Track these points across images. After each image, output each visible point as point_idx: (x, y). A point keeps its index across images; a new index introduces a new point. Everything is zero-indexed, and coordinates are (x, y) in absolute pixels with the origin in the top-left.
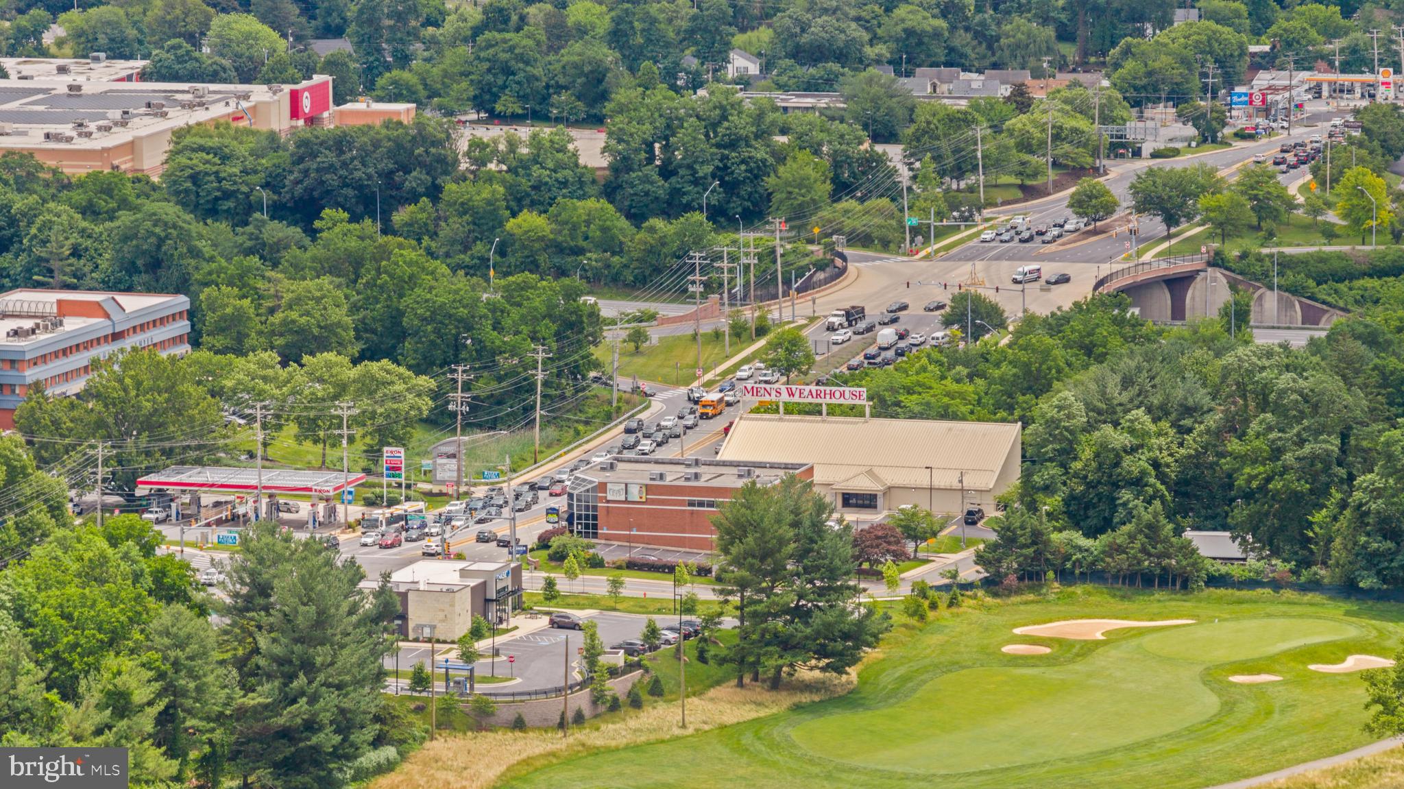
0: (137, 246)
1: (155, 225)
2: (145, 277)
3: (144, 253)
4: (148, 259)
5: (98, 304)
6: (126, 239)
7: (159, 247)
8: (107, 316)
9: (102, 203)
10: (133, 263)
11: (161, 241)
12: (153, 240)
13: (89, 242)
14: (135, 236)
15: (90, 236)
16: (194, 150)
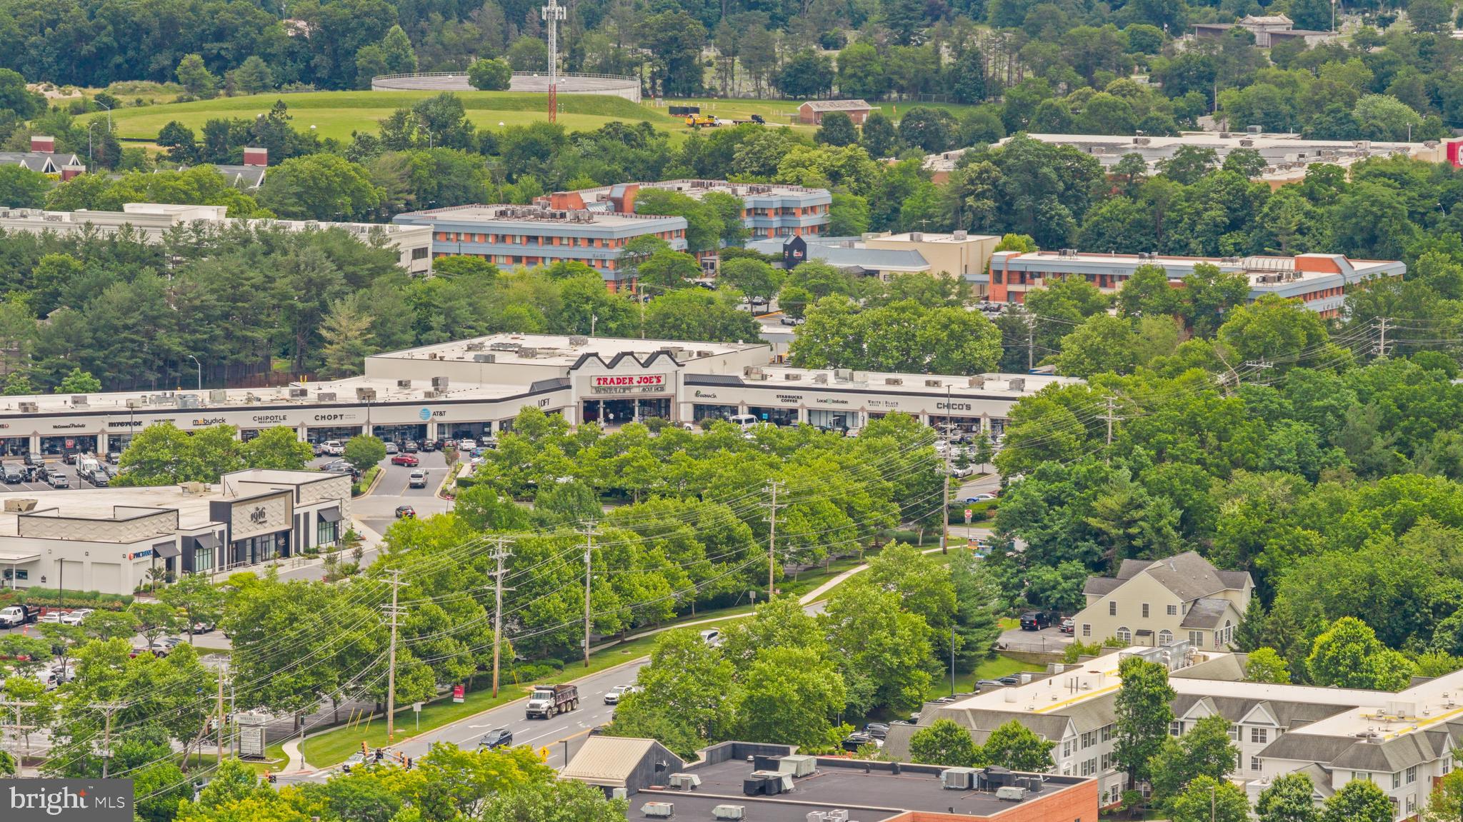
0: (1357, 224)
1: (1372, 205)
2: (1362, 251)
3: (1362, 230)
4: (1365, 235)
5: (1331, 260)
6: (1345, 217)
7: (1375, 224)
8: (1339, 271)
9: (1321, 191)
10: (1352, 238)
11: (1378, 219)
12: (1370, 218)
13: (1312, 223)
14: (1355, 215)
15: (1312, 218)
16: (1376, 176)
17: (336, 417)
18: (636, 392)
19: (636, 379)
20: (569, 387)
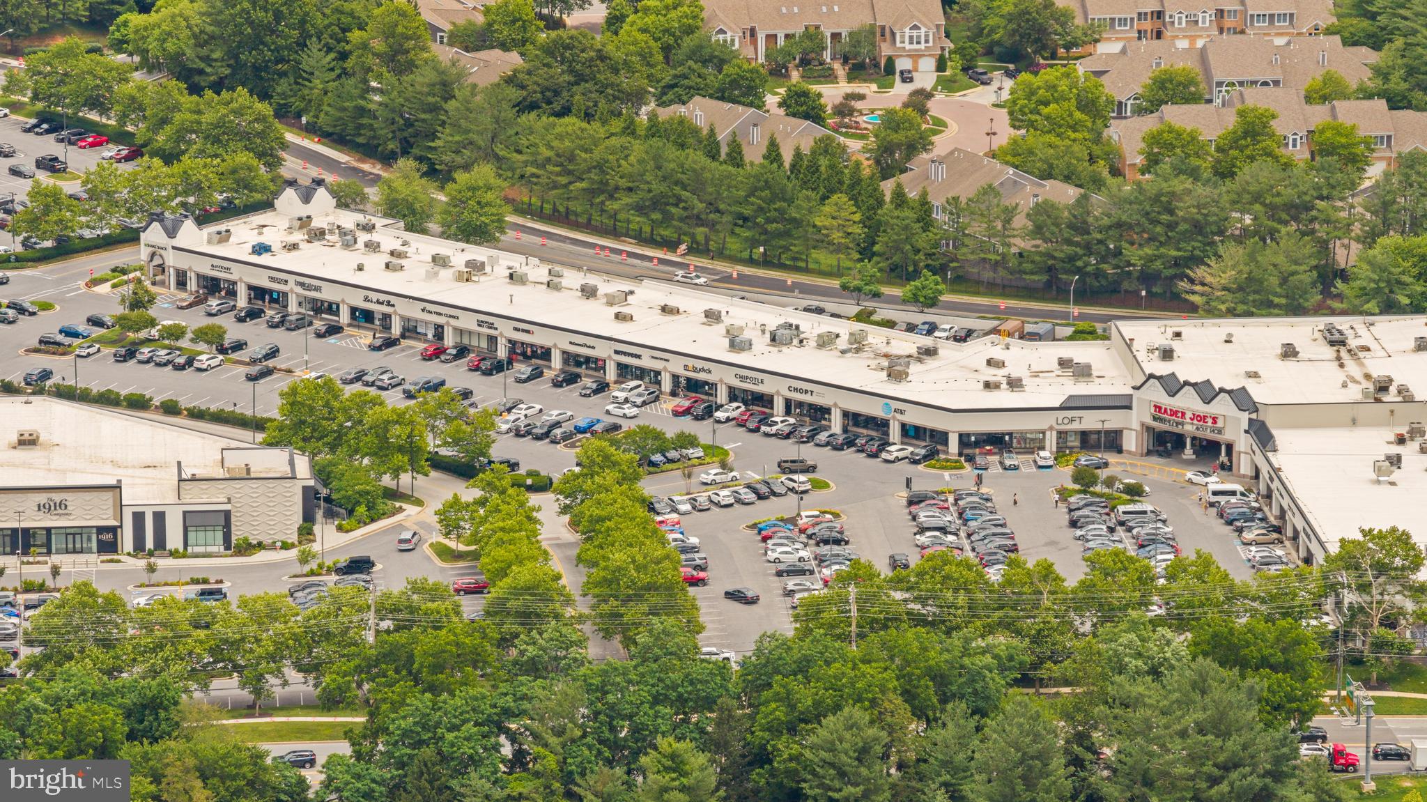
17: (806, 392)
18: (1189, 428)
19: (1189, 415)
20: (1129, 407)
